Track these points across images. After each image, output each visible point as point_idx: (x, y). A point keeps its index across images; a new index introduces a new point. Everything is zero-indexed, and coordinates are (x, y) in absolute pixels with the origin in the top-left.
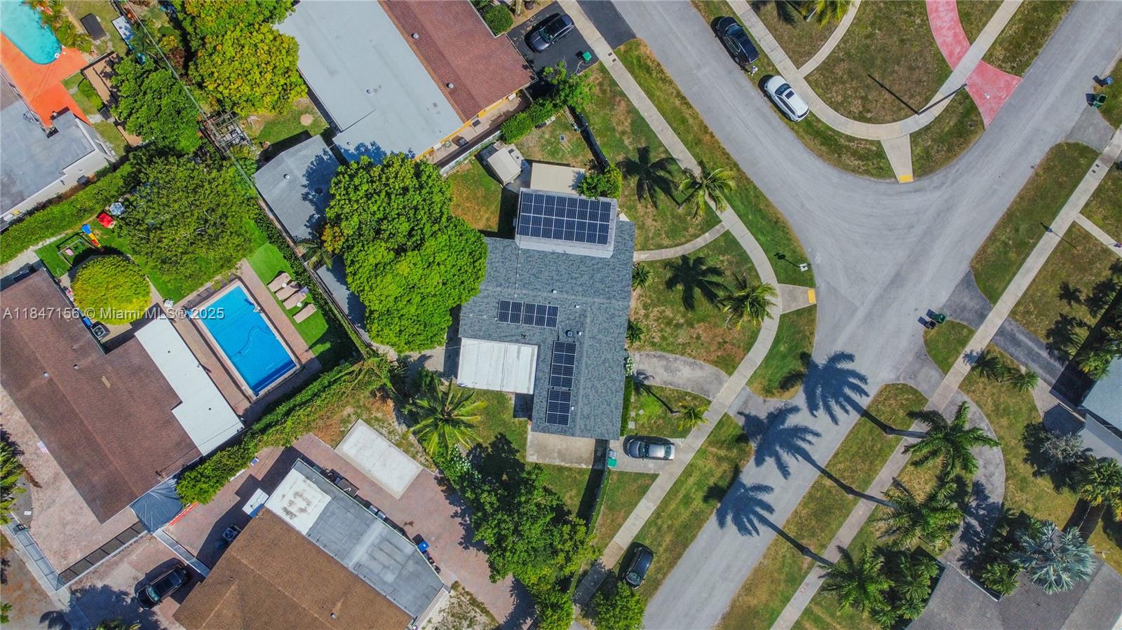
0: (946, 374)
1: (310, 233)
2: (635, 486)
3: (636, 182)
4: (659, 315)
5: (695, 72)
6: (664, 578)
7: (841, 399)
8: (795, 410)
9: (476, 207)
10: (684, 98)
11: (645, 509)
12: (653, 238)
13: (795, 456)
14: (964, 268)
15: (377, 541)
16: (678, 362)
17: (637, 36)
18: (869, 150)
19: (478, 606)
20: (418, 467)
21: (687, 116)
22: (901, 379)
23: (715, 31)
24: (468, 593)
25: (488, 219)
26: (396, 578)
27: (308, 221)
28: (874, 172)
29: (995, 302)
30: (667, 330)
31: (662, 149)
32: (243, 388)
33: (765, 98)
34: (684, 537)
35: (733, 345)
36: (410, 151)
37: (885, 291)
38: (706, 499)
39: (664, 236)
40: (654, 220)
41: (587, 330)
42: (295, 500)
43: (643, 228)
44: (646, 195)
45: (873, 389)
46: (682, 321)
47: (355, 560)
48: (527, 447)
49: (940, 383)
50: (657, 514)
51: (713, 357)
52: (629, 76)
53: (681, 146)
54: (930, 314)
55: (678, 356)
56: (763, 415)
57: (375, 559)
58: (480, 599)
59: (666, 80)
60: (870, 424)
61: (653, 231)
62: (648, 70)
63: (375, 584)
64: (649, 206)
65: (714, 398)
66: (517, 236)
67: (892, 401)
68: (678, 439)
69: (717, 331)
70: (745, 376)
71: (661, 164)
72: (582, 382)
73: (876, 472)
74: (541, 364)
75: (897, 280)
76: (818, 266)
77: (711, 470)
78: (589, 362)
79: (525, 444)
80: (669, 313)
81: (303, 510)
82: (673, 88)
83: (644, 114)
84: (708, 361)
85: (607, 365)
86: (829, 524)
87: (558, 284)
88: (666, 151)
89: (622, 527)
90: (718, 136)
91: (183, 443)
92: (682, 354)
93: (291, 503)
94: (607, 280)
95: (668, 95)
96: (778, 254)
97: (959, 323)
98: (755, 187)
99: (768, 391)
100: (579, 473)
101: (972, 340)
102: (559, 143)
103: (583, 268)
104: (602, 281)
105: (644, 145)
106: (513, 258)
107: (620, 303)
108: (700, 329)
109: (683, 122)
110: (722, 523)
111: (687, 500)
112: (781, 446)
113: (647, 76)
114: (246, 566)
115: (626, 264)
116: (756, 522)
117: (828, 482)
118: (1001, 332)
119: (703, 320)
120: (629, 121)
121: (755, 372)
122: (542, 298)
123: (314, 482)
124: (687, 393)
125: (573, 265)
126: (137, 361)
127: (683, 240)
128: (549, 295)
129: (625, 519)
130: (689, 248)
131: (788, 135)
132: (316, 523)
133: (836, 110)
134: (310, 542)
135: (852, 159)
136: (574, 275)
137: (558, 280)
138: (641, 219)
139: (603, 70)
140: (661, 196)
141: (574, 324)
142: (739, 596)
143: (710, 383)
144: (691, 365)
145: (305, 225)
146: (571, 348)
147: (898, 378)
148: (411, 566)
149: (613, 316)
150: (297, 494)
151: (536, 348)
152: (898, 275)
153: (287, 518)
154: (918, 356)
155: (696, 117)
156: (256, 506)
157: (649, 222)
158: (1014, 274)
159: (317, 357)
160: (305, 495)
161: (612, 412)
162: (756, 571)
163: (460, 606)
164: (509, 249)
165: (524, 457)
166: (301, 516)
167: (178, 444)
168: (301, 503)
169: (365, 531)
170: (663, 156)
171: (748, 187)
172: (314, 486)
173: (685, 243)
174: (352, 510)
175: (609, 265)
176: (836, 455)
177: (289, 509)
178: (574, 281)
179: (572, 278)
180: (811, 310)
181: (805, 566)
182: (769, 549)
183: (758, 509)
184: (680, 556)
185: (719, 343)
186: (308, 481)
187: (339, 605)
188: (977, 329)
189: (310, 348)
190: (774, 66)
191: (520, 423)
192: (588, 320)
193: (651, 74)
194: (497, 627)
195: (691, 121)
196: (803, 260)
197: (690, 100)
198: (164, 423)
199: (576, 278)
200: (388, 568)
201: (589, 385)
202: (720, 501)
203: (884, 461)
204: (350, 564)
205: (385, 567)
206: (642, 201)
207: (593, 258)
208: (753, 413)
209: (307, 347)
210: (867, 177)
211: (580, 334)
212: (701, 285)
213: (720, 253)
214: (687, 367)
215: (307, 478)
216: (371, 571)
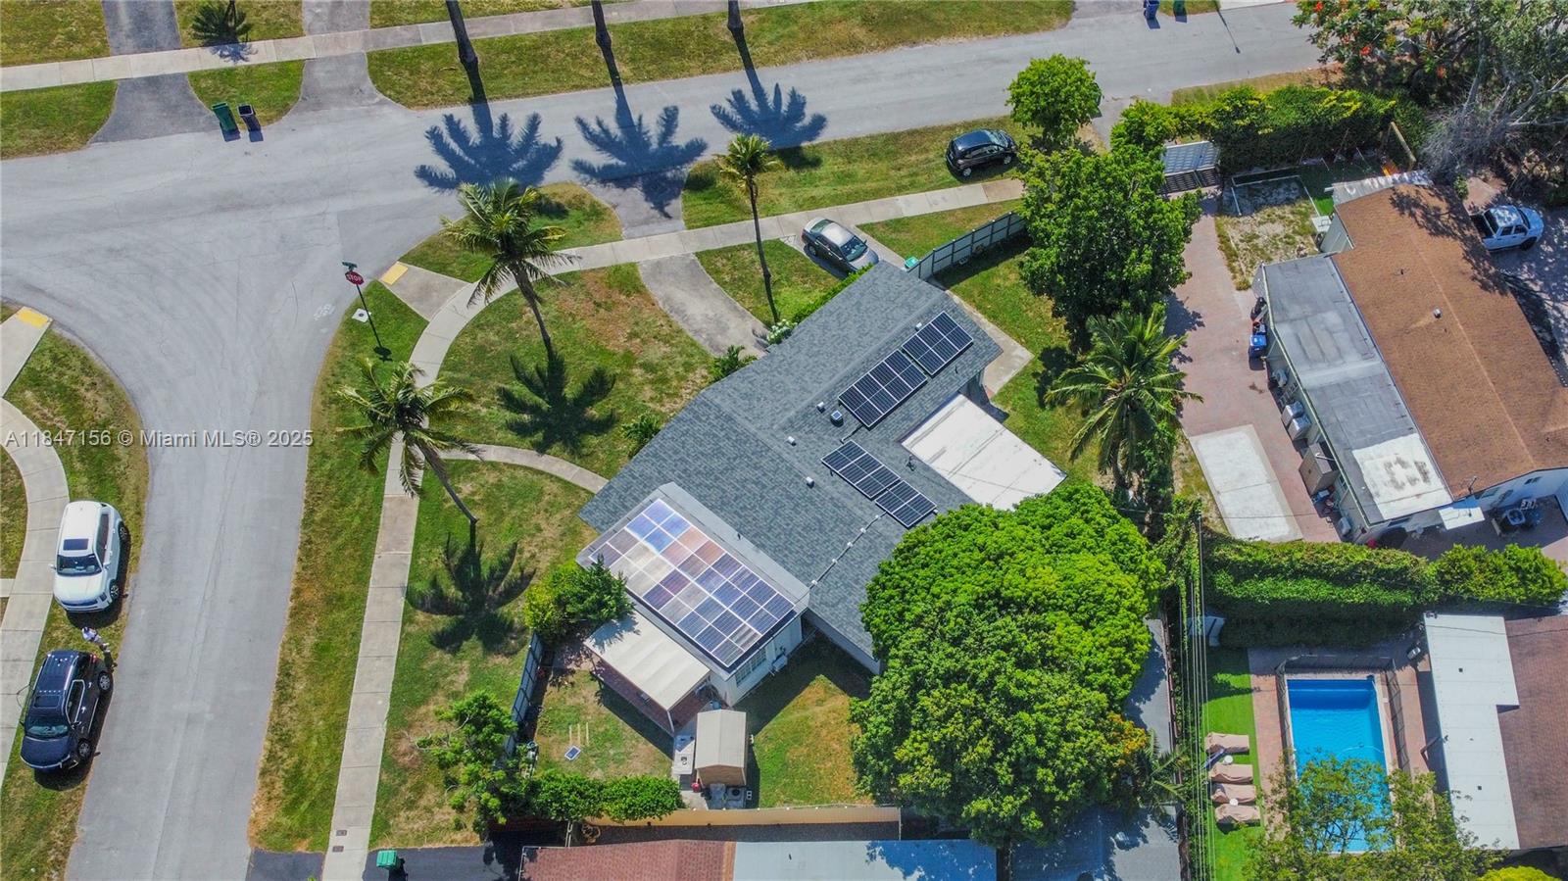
0: (301, 61)
1: (1147, 826)
2: (903, 236)
3: (511, 605)
4: (666, 400)
5: (209, 717)
6: (956, 126)
7: (496, 134)
8: (580, 167)
9: (824, 732)
10: (281, 686)
11: (913, 204)
12: (569, 506)
13: (640, 124)
14: (96, 151)
15: (1320, 365)
16: (696, 327)
17: (249, 851)
18: (43, 400)
19: (1229, 248)
20: (1196, 443)
21: (306, 653)
22: (377, 100)
23: (85, 763)
24: (1232, 270)
25: (820, 702)
26: (1325, 312)
27: (1137, 845)
28: (75, 362)
29: (110, 83)
30: (672, 374)
31: (411, 629)
32: (1386, 700)
33: (128, 590)
34: (891, 146)
35: (588, 294)
36: (872, 857)
37: (268, 205)
38: (816, 163)
39: (547, 498)
40: (540, 530)
41: (804, 404)
42: (1405, 480)
43: (569, 530)
44: (513, 573)
45: (435, 117)
46: (637, 371)
47: (1367, 364)
48: (1019, 370)
49: (324, 59)
50: (901, 189)
51: (635, 299)
52: (342, 787)
53: (371, 611)
54: (231, 133)
55: (690, 334)
56: (636, 193)
57: (1338, 349)
58: (1220, 256)
59: (281, 736)
60: (488, 85)
61: (558, 516)
62: (295, 777)
63: (1357, 324)
64: (527, 555)
65: (688, 255)
66: (799, 609)
67: (423, 84)
68: (791, 244)
69: (596, 326)
70: (613, 248)
71: (438, 604)
72: (875, 347)
73: (542, 35)
74: (916, 420)
75: (230, 203)
76: (337, 302)
77: (777, 186)
78: (839, 365)
79: (1020, 375)
80: (648, 392)
81: (1402, 463)
82: (280, 716)
83: (383, 704)
84: (649, 300)
85: (815, 349)
86: (671, 32)
87: (794, 492)
88: (407, 620)
89: (963, 206)
90: (288, 583)
91: (1526, 651)
92: (680, 331)
93: (1413, 481)
94: (708, 448)
95: (304, 711)
96: (384, 359)
97: (201, 98)
98: (311, 471)
99: (596, 213)
100: (972, 296)
101: (208, 68)
102: (585, 750)
103: (731, 492)
104: (718, 452)
105: (438, 653)
106: (832, 579)
107: (717, 401)
108: (619, 343)
109: (325, 649)
110: (819, 122)
111: (845, 178)
112: (647, 144)
113: (306, 769)
114: (1522, 437)
115: (655, 456)
116: (771, 98)
117: (623, 69)
118: (148, 46)
119: (603, 351)
120: (423, 710)
121: (592, 244)
122: (836, 488)
123: (1365, 485)
124: (723, 284)
125: (744, 508)
126: (1535, 810)
127: (520, 474)
128: (821, 483)
129: (951, 213)
130: (523, 456)
131: (158, 512)
132: (1392, 436)
133: (20, 492)
134: (1416, 418)
135: (88, 405)
136: (756, 490)
137: (789, 497)
138: (560, 544)
139: (381, 827)
140: (488, 558)
141: (818, 428)
142: (872, 49)
143: (675, 274)
144: (680, 312)
145: (1145, 841)
146: (850, 399)
147: (381, 103)
148: (1295, 311)
149: (746, 396)
150: (1399, 487)
151: (905, 444)
152: (221, 209)
153: (1430, 467)
154: (319, 105)
155: (295, 642)
156: (1463, 511)
157: (550, 532)
158: (27, 91)
159: (1248, 672)
160: (1387, 478)
161: (862, 295)
162: (824, 55)
163: (1253, 263)
164: (829, 598)
165: (1033, 362)
166: (1408, 459)
167: (1532, 654)
168: (1401, 474)
169: (1331, 386)
170: (420, 616)
171: (324, 479)
172: (1367, 480)
173: (521, 467)
174: (1333, 420)
175: (685, 471)
176: (577, 87)
177: (1419, 476)
178: (764, 480)
179: (764, 487)
180: (413, 258)
181: (751, 18)
182: (783, 63)
183: (753, 105)
184: (912, 133)
185: (608, 309)
186: (1372, 491)
187: (1422, 323)
188: (183, 74)
189: (1250, 691)
190: (46, 633)
191: (1005, 402)
192: (792, 413)
193: (298, 767)
194: (1220, 215)
195: (310, 641)
196: (350, 324)
197: (274, 675)
198: (1538, 694)
199: (756, 484)
200: (1327, 329)
201: (866, 339)
202: (800, 148)
203: (514, 39)
204: (1376, 364)
205: (1331, 333)
206: (528, 570)
207: (700, 498)
208: (648, 206)
209: (1255, 696)
210: (98, 363)
211: (821, 405)
212: (556, 399)
213: (480, 419)
214: (689, 313)
215: (1371, 496)
216: (1352, 340)
